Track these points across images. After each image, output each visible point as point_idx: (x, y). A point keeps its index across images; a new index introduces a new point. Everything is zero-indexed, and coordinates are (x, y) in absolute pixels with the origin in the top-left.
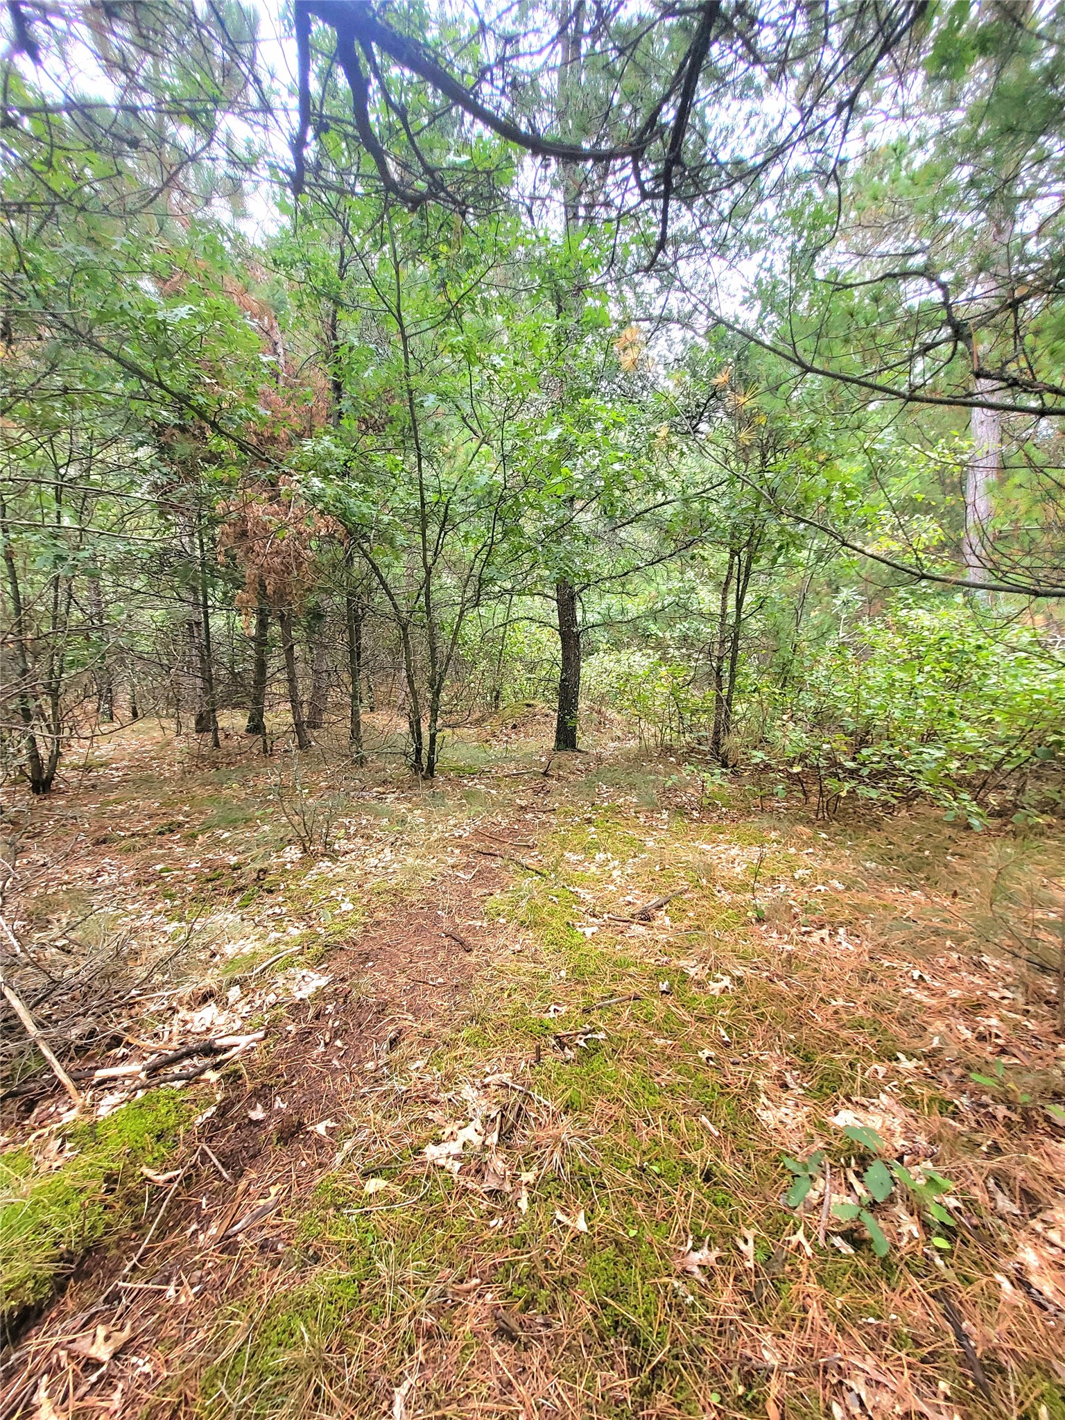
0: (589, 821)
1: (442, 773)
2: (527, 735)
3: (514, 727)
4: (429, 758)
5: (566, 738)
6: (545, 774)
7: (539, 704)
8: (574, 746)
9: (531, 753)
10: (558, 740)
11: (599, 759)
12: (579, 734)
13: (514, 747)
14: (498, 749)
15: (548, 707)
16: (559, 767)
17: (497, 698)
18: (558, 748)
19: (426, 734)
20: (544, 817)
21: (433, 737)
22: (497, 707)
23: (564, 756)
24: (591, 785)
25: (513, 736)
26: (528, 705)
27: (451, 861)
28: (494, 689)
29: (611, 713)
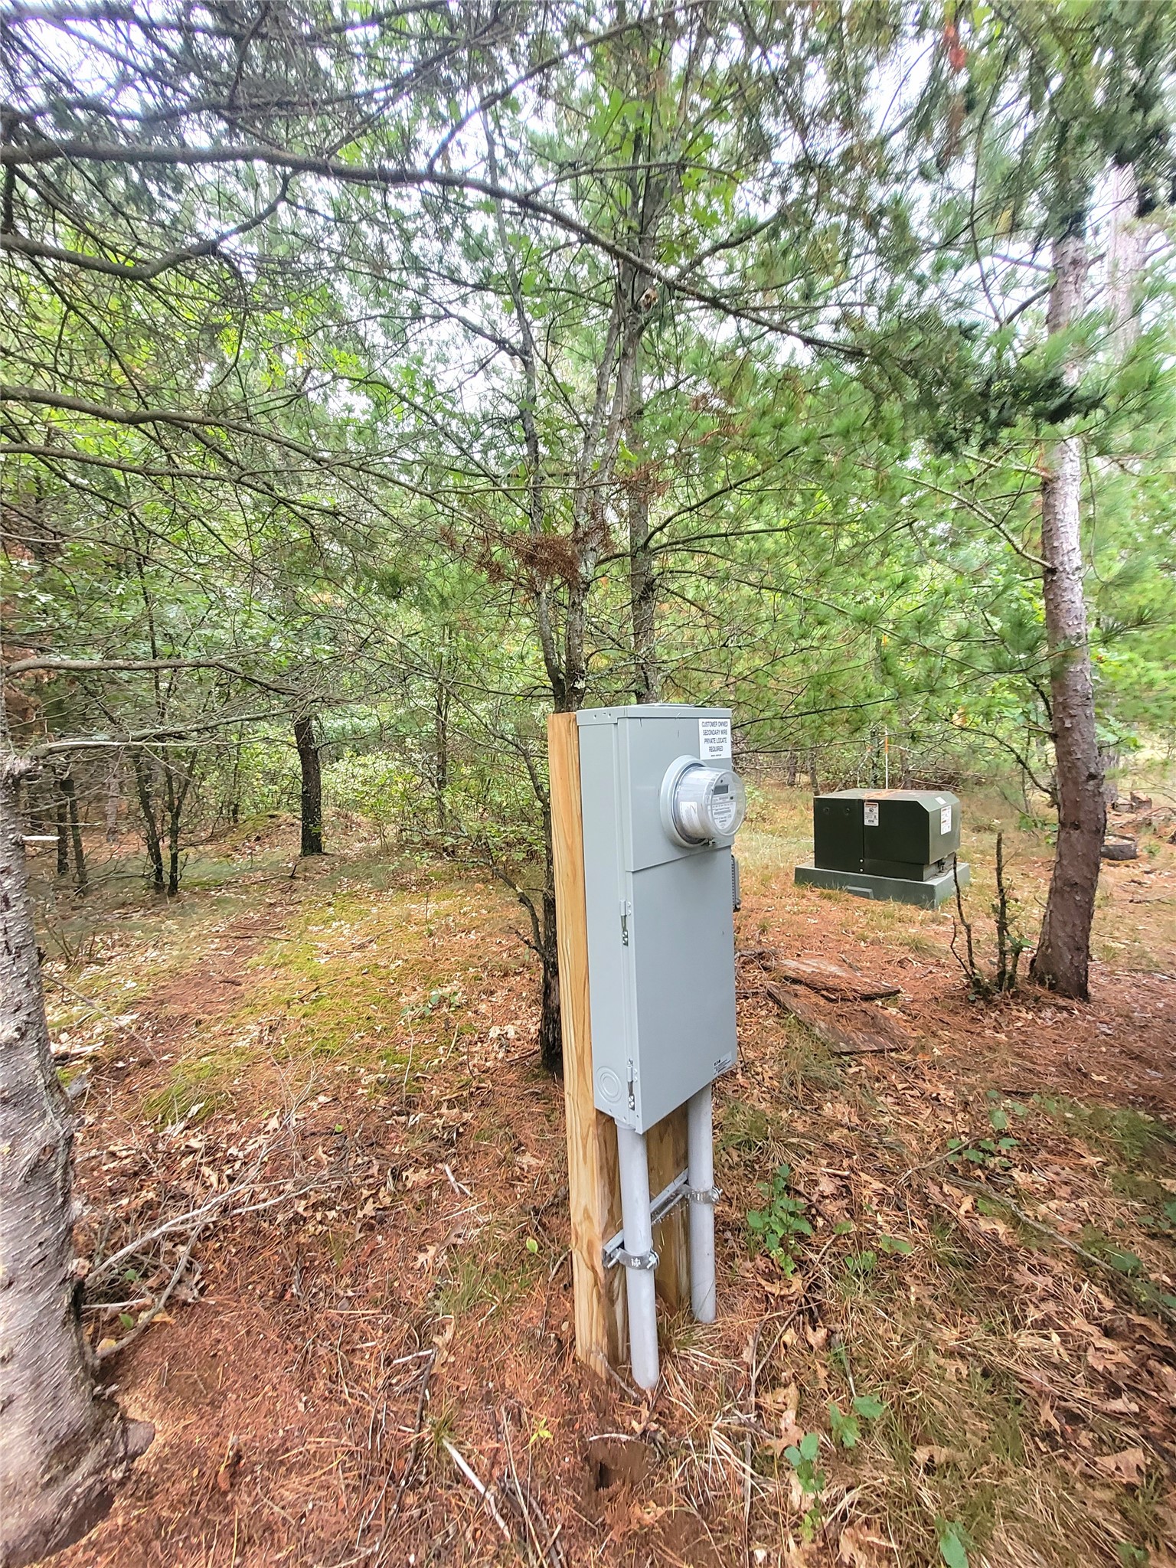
0: (329, 904)
1: (185, 889)
2: (272, 846)
3: (258, 839)
4: (171, 877)
5: (312, 844)
6: (292, 877)
7: (285, 815)
8: (320, 850)
9: (278, 862)
10: (304, 846)
11: (344, 859)
12: (323, 839)
13: (259, 858)
14: (241, 861)
15: (291, 815)
16: (306, 870)
17: (235, 812)
18: (304, 854)
19: (166, 855)
20: (292, 908)
21: (174, 858)
22: (236, 821)
23: (310, 861)
24: (332, 881)
25: (258, 848)
26: (272, 816)
27: (213, 946)
28: (231, 803)
29: (356, 816)
